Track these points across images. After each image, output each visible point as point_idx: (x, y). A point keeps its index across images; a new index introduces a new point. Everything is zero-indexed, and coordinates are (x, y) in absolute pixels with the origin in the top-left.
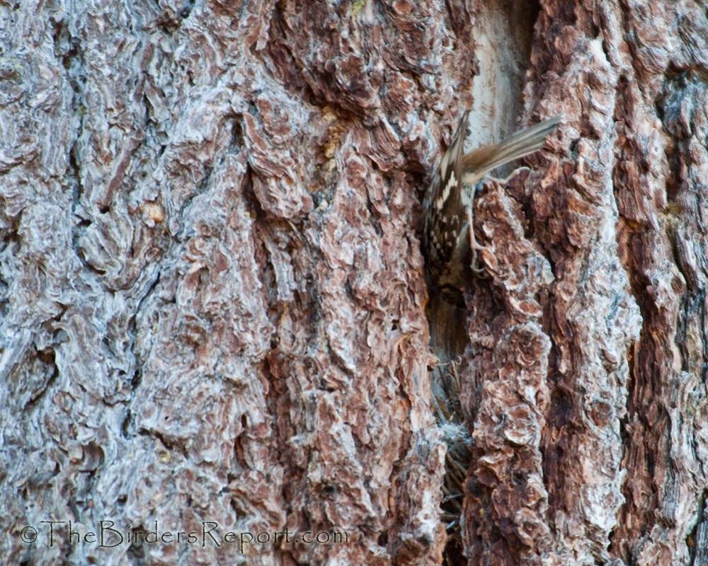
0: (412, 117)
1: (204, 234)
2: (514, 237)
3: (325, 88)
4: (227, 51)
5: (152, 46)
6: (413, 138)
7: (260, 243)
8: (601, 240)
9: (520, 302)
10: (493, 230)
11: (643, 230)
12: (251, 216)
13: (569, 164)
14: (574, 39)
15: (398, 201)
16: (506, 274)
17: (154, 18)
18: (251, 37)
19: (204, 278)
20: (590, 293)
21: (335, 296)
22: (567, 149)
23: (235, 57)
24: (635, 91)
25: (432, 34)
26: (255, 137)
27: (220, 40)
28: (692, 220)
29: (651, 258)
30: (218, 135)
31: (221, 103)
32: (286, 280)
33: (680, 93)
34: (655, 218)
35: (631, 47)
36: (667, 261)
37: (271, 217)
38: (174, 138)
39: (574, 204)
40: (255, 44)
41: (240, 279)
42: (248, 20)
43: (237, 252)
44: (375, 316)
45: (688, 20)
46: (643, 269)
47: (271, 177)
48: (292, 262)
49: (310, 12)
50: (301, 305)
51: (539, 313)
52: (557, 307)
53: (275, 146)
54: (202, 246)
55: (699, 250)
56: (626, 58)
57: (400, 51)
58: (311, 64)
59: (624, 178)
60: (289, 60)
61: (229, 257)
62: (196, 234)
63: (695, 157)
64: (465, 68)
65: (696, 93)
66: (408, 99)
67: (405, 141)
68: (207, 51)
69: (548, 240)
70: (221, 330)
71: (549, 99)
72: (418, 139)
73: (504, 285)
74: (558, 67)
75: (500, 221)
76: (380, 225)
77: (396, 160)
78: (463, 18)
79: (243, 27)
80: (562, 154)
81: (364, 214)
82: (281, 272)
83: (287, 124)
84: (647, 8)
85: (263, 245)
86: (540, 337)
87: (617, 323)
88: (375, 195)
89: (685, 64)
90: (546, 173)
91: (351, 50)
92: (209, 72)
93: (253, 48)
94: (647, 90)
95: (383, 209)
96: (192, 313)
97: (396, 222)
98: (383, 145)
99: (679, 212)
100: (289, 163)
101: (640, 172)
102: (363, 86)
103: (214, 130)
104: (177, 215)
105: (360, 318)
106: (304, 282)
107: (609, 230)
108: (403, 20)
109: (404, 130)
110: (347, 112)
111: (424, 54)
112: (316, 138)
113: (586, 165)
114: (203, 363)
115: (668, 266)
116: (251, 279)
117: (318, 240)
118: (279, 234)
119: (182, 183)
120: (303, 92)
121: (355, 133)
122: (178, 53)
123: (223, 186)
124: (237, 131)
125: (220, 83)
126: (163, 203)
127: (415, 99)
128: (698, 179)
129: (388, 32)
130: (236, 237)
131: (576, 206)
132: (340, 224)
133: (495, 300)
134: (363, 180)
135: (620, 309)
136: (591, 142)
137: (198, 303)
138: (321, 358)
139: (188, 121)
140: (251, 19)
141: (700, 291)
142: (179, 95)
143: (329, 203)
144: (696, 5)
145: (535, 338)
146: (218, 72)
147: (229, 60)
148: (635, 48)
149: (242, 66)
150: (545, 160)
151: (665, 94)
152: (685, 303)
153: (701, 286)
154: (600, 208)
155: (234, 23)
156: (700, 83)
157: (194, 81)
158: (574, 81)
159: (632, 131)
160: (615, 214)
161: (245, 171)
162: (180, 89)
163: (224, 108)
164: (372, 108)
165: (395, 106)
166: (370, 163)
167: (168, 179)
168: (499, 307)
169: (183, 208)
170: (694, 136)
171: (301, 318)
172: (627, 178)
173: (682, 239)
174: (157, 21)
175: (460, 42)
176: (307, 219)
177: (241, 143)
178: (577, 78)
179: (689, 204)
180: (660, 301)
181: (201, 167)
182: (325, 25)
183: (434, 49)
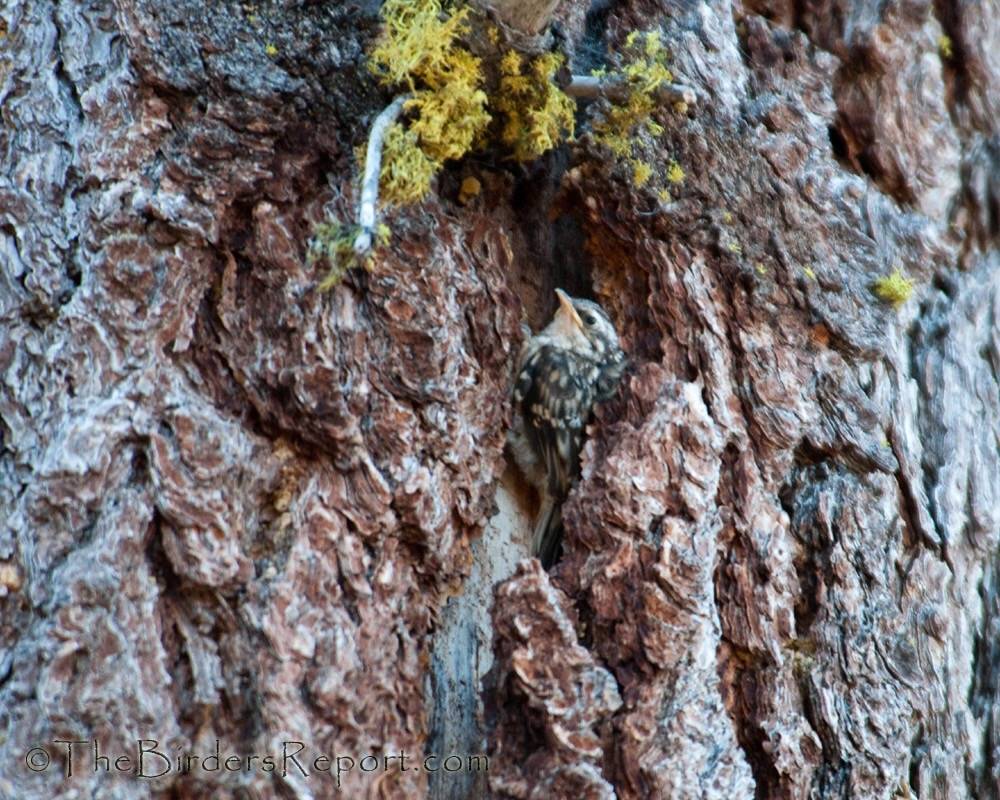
0: (409, 462)
1: (85, 600)
2: (562, 641)
3: (277, 409)
4: (128, 349)
5: (12, 344)
6: (411, 489)
7: (170, 623)
8: (695, 665)
9: (568, 734)
10: (529, 628)
11: (758, 665)
12: (158, 582)
13: (649, 550)
14: (659, 383)
15: (386, 577)
16: (547, 693)
17: (17, 305)
18: (166, 332)
19: (81, 665)
20: (676, 735)
21: (284, 698)
22: (645, 527)
23: (140, 357)
24: (750, 465)
25: (444, 352)
26: (168, 469)
27: (118, 334)
28: (834, 662)
29: (770, 705)
30: (111, 465)
31: (116, 420)
32: (208, 675)
33: (817, 487)
34: (777, 647)
35: (746, 406)
36: (794, 714)
37: (189, 585)
38: (43, 467)
39: (654, 607)
40: (172, 344)
41: (137, 669)
42: (163, 307)
43: (134, 630)
44: (344, 735)
45: (832, 381)
46: (758, 720)
47: (189, 527)
48: (219, 653)
49: (258, 306)
50: (231, 714)
51: (597, 752)
52: (625, 747)
53: (199, 483)
54: (79, 618)
55: (841, 705)
56: (737, 420)
57: (395, 369)
58: (257, 377)
59: (731, 588)
60: (224, 373)
61: (121, 637)
62: (72, 600)
63: (840, 575)
64: (493, 412)
65: (842, 487)
66: (405, 436)
67: (398, 493)
68: (97, 348)
69: (613, 655)
70: (106, 741)
71: (620, 456)
72: (418, 492)
73: (545, 707)
74: (635, 416)
75: (540, 616)
76: (356, 608)
77: (384, 520)
78: (492, 342)
79: (153, 315)
80: (637, 533)
81: (333, 591)
82: (201, 664)
83: (218, 453)
84: (770, 354)
85: (175, 627)
86: (599, 786)
87: (717, 785)
88: (350, 565)
89: (825, 445)
90: (613, 557)
91: (319, 359)
92: (101, 378)
93: (168, 349)
94: (768, 470)
95: (363, 587)
96: (61, 712)
97: (381, 608)
98: (365, 496)
99: (814, 651)
100: (219, 509)
101: (756, 582)
102: (337, 409)
103: (104, 459)
104: (43, 577)
105: (321, 736)
106: (237, 681)
107: (707, 651)
108: (399, 326)
109: (398, 477)
110: (311, 446)
111: (431, 377)
112: (261, 481)
113: (674, 552)
114: (76, 787)
115: (795, 720)
116: (155, 670)
117: (260, 620)
118: (199, 610)
119: (52, 533)
120: (243, 417)
121: (322, 478)
122: (52, 353)
123: (115, 535)
124: (141, 463)
125: (115, 393)
126: (21, 561)
127: (415, 440)
128: (843, 606)
129: (376, 343)
130: (134, 610)
131: (658, 609)
132: (296, 601)
133: (531, 731)
134: (332, 543)
135: (721, 765)
136: (682, 523)
137: (72, 701)
138: (259, 785)
139: (65, 442)
140: (167, 306)
141: (843, 764)
142: (52, 409)
143: (278, 571)
144: (844, 362)
145: (591, 787)
146: (113, 379)
147: (131, 361)
148: (751, 408)
149: (151, 369)
150: (613, 540)
151: (795, 485)
152: (821, 779)
153: (844, 756)
154: (694, 617)
155: (141, 311)
156: (849, 475)
157: (77, 391)
158: (659, 434)
159: (745, 521)
160: (716, 631)
161: (150, 518)
162: (54, 401)
163: (121, 427)
164: (349, 443)
165: (385, 445)
166: (344, 522)
167: (30, 527)
168: (535, 740)
169: (52, 568)
170: (838, 545)
171: (230, 731)
172: (736, 589)
173: (818, 686)
174: (21, 309)
175: (485, 375)
176: (244, 591)
177: (147, 478)
178: (663, 431)
179: (828, 638)
180: (782, 764)
181: (83, 510)
182: (280, 322)
183: (446, 376)
